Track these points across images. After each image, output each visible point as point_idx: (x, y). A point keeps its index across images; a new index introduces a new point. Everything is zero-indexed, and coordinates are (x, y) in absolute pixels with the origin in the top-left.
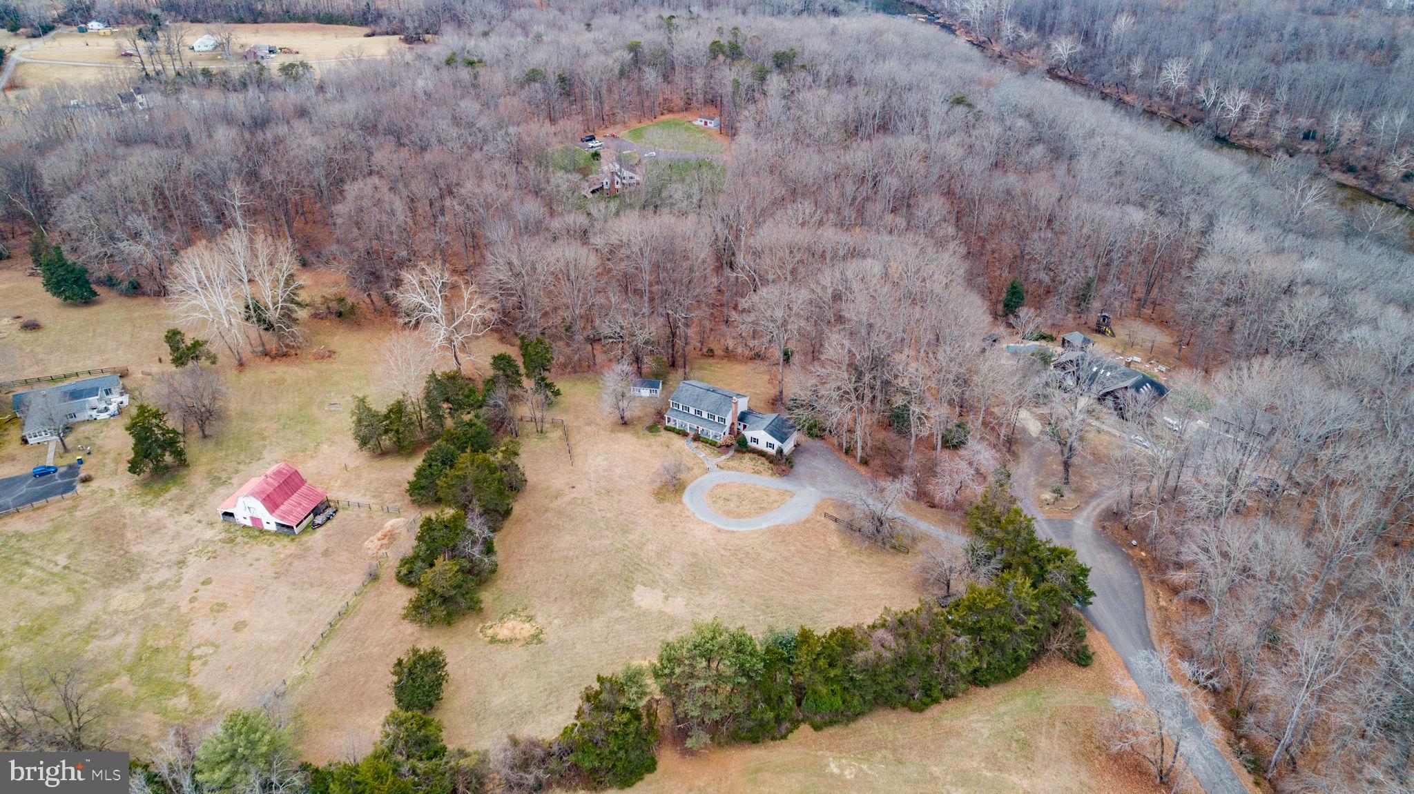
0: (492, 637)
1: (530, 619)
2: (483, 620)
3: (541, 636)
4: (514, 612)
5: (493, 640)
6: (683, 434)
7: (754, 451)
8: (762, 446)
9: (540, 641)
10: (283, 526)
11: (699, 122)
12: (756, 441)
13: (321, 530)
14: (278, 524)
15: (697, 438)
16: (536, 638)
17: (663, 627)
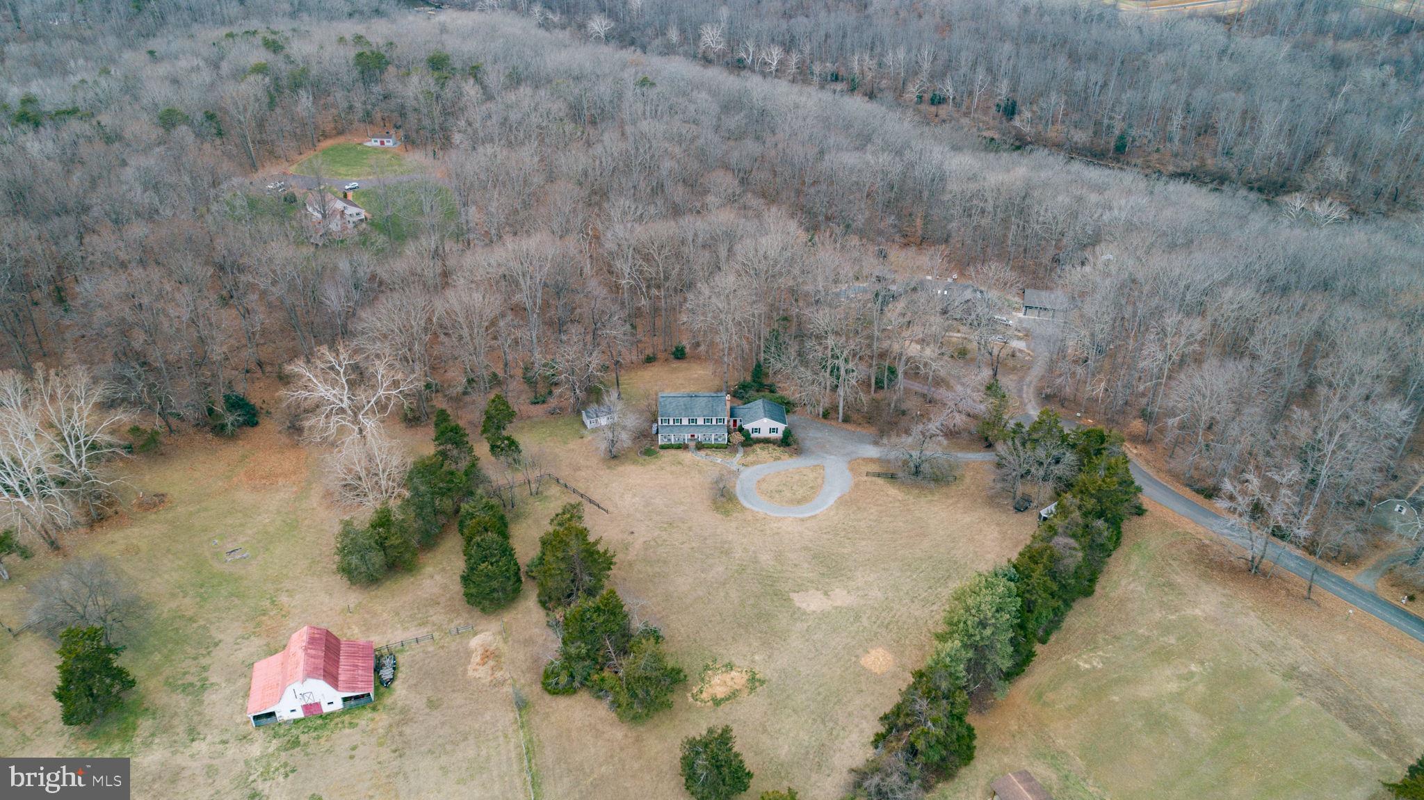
0: (713, 699)
1: (730, 667)
2: (686, 689)
3: (757, 676)
4: (707, 668)
5: (717, 702)
6: (682, 447)
7: (759, 441)
8: (764, 434)
9: (762, 682)
10: (350, 698)
11: (374, 143)
12: (757, 430)
13: (397, 684)
14: (345, 699)
15: (700, 447)
16: (754, 681)
17: (852, 620)
